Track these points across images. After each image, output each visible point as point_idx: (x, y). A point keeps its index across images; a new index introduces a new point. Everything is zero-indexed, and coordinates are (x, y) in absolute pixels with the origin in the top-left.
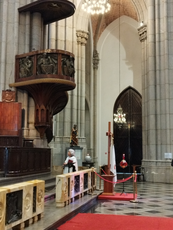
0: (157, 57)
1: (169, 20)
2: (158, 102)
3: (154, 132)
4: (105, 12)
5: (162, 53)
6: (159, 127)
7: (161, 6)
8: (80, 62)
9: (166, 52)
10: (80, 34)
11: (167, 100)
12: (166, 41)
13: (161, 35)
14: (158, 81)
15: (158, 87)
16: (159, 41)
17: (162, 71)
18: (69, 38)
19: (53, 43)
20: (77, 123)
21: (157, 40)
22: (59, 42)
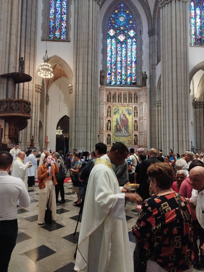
0: (77, 103)
1: (83, 85)
2: (77, 125)
3: (74, 140)
5: (79, 101)
6: (76, 138)
7: (80, 77)
8: (37, 101)
9: (81, 101)
10: (37, 86)
11: (81, 125)
12: (81, 95)
13: (79, 92)
14: (77, 115)
15: (77, 118)
16: (78, 95)
17: (79, 110)
18: (31, 88)
19: (21, 91)
20: (34, 135)
21: (77, 94)
22: (25, 90)
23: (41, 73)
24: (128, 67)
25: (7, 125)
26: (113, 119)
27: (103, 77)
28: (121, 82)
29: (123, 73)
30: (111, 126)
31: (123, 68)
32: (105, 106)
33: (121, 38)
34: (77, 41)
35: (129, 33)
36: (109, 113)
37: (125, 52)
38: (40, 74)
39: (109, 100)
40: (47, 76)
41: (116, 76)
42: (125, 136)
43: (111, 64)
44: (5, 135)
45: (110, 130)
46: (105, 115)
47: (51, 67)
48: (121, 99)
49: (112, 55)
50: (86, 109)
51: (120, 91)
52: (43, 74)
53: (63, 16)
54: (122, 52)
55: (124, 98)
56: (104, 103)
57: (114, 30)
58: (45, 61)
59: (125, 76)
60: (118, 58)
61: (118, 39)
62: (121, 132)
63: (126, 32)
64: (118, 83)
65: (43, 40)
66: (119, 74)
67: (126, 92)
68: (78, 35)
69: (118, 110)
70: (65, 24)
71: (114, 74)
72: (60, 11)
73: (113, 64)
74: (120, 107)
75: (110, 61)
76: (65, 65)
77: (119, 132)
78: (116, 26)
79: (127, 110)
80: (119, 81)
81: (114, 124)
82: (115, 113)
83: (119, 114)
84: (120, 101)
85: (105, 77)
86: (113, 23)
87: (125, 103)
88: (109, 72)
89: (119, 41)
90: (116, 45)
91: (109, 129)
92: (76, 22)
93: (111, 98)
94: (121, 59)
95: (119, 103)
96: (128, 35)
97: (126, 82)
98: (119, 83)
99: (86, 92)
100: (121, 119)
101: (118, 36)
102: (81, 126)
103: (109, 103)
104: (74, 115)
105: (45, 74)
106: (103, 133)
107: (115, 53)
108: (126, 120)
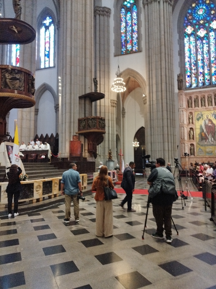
0: (152, 113)
1: (157, 93)
2: (152, 137)
4: (124, 91)
5: (154, 111)
6: (153, 150)
7: (153, 86)
8: (113, 116)
9: (156, 110)
10: (112, 101)
12: (156, 105)
13: (154, 101)
14: (152, 125)
15: (152, 129)
16: (153, 105)
17: (154, 120)
18: (107, 104)
19: (98, 108)
20: (112, 148)
21: (151, 104)
22: (101, 106)
23: (115, 88)
24: (212, 65)
25: (86, 140)
26: (195, 127)
27: (181, 81)
28: (204, 83)
29: (206, 72)
30: (195, 135)
31: (206, 67)
32: (185, 113)
33: (202, 33)
34: (149, 49)
35: (211, 25)
36: (191, 120)
37: (207, 48)
38: (113, 89)
39: (190, 105)
40: (120, 90)
41: (197, 77)
42: (212, 145)
43: (190, 65)
44: (85, 150)
45: (193, 139)
46: (186, 122)
47: (123, 81)
48: (205, 102)
49: (190, 54)
50: (161, 118)
51: (203, 94)
52: (117, 89)
53: (133, 28)
54: (203, 49)
55: (208, 101)
56: (184, 110)
57: (192, 27)
58: (118, 76)
59: (209, 75)
60: (198, 56)
61: (197, 36)
62: (207, 141)
63: (207, 25)
64: (200, 85)
65: (115, 56)
66: (201, 75)
67: (210, 93)
68: (150, 43)
69: (202, 115)
70: (137, 35)
71: (195, 75)
72: (130, 24)
73: (193, 64)
74: (204, 112)
75: (188, 61)
76: (138, 76)
77: (204, 141)
78: (194, 22)
79: (213, 114)
80: (200, 82)
81: (197, 132)
82: (198, 120)
83: (204, 120)
84: (203, 105)
85: (184, 80)
86: (190, 19)
87: (210, 107)
88: (189, 74)
89: (198, 37)
90: (196, 43)
91: (191, 137)
92: (147, 30)
93: (192, 104)
94: (203, 57)
95: (202, 108)
96: (210, 27)
97: (210, 83)
98: (202, 85)
99: (160, 100)
100: (206, 126)
101: (197, 32)
102: (157, 137)
103: (190, 108)
104: (149, 126)
105: (118, 89)
106: (184, 143)
107: (195, 51)
108: (213, 127)
